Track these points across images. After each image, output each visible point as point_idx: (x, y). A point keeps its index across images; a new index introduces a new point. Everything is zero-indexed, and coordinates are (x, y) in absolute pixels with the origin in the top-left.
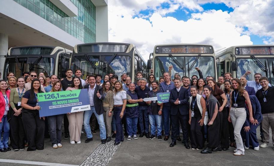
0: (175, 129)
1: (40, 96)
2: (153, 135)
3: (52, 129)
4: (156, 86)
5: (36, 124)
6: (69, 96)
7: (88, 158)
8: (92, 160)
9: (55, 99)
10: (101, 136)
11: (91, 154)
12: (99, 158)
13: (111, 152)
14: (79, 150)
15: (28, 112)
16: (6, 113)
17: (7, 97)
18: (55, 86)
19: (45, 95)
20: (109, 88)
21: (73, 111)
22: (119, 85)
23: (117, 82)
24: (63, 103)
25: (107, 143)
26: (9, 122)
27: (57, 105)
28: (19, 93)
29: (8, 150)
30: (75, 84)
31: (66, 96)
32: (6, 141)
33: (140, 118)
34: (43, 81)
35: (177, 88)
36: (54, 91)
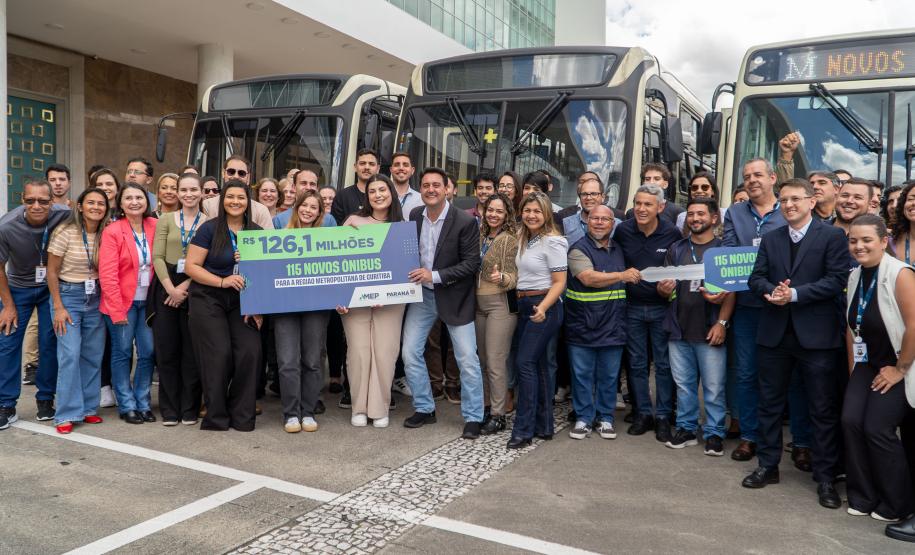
0: (774, 411)
1: (245, 241)
2: (682, 430)
3: (283, 363)
4: (706, 218)
5: (232, 339)
6: (345, 244)
7: (385, 477)
8: (393, 485)
9: (295, 255)
10: (463, 408)
11: (402, 467)
12: (422, 483)
13: (481, 469)
14: (367, 447)
15: (204, 294)
16: (140, 295)
17: (144, 241)
18: (301, 208)
19: (263, 240)
20: (500, 222)
21: (357, 300)
22: (536, 211)
23: (531, 201)
24: (322, 272)
25: (482, 438)
26: (150, 324)
27: (303, 275)
28: (183, 228)
29: (148, 420)
30: (373, 204)
31: (336, 245)
32: (145, 390)
33: (634, 355)
34: (275, 194)
35: (794, 223)
36: (296, 226)
